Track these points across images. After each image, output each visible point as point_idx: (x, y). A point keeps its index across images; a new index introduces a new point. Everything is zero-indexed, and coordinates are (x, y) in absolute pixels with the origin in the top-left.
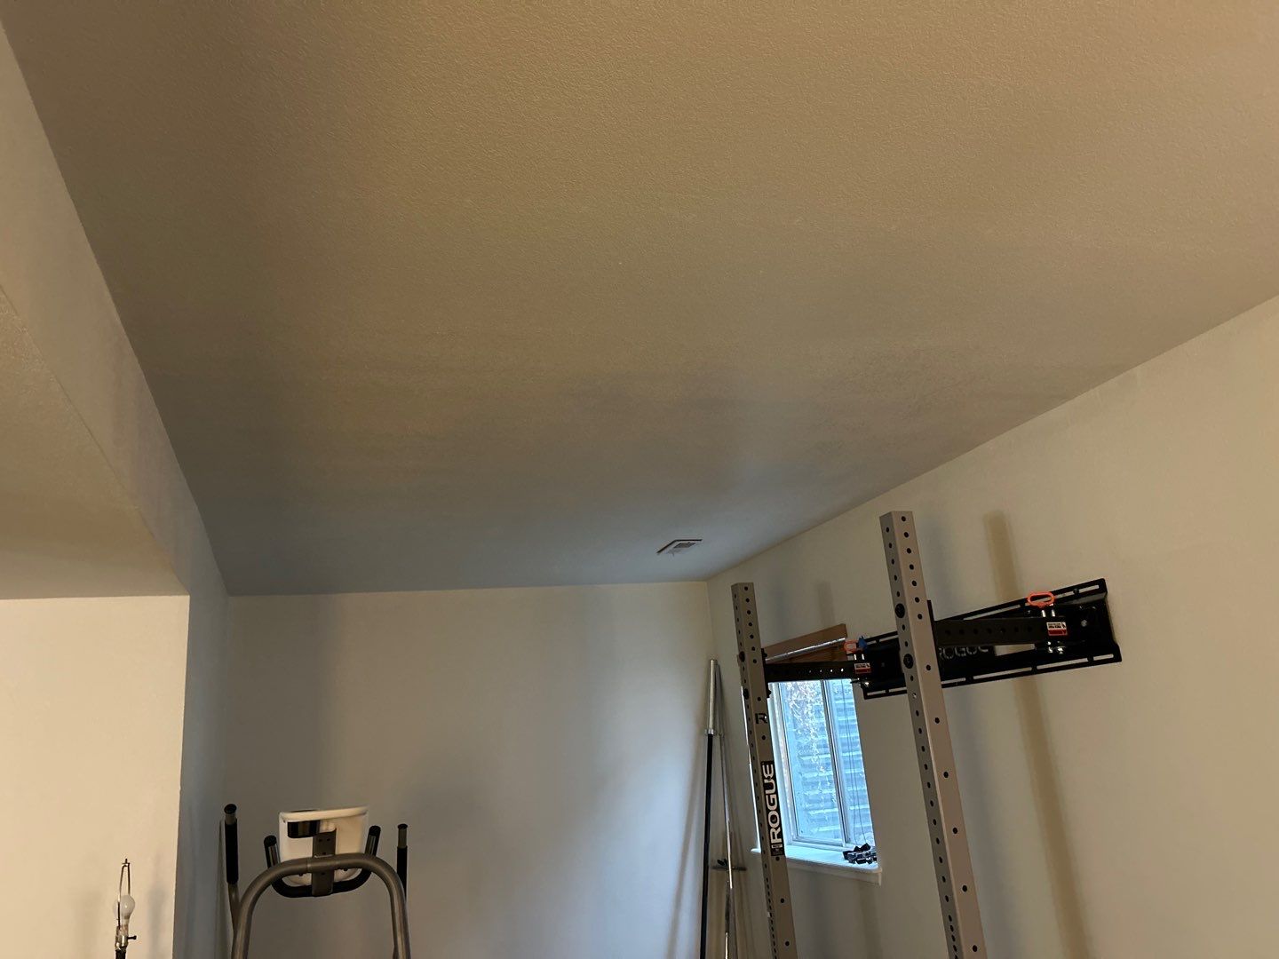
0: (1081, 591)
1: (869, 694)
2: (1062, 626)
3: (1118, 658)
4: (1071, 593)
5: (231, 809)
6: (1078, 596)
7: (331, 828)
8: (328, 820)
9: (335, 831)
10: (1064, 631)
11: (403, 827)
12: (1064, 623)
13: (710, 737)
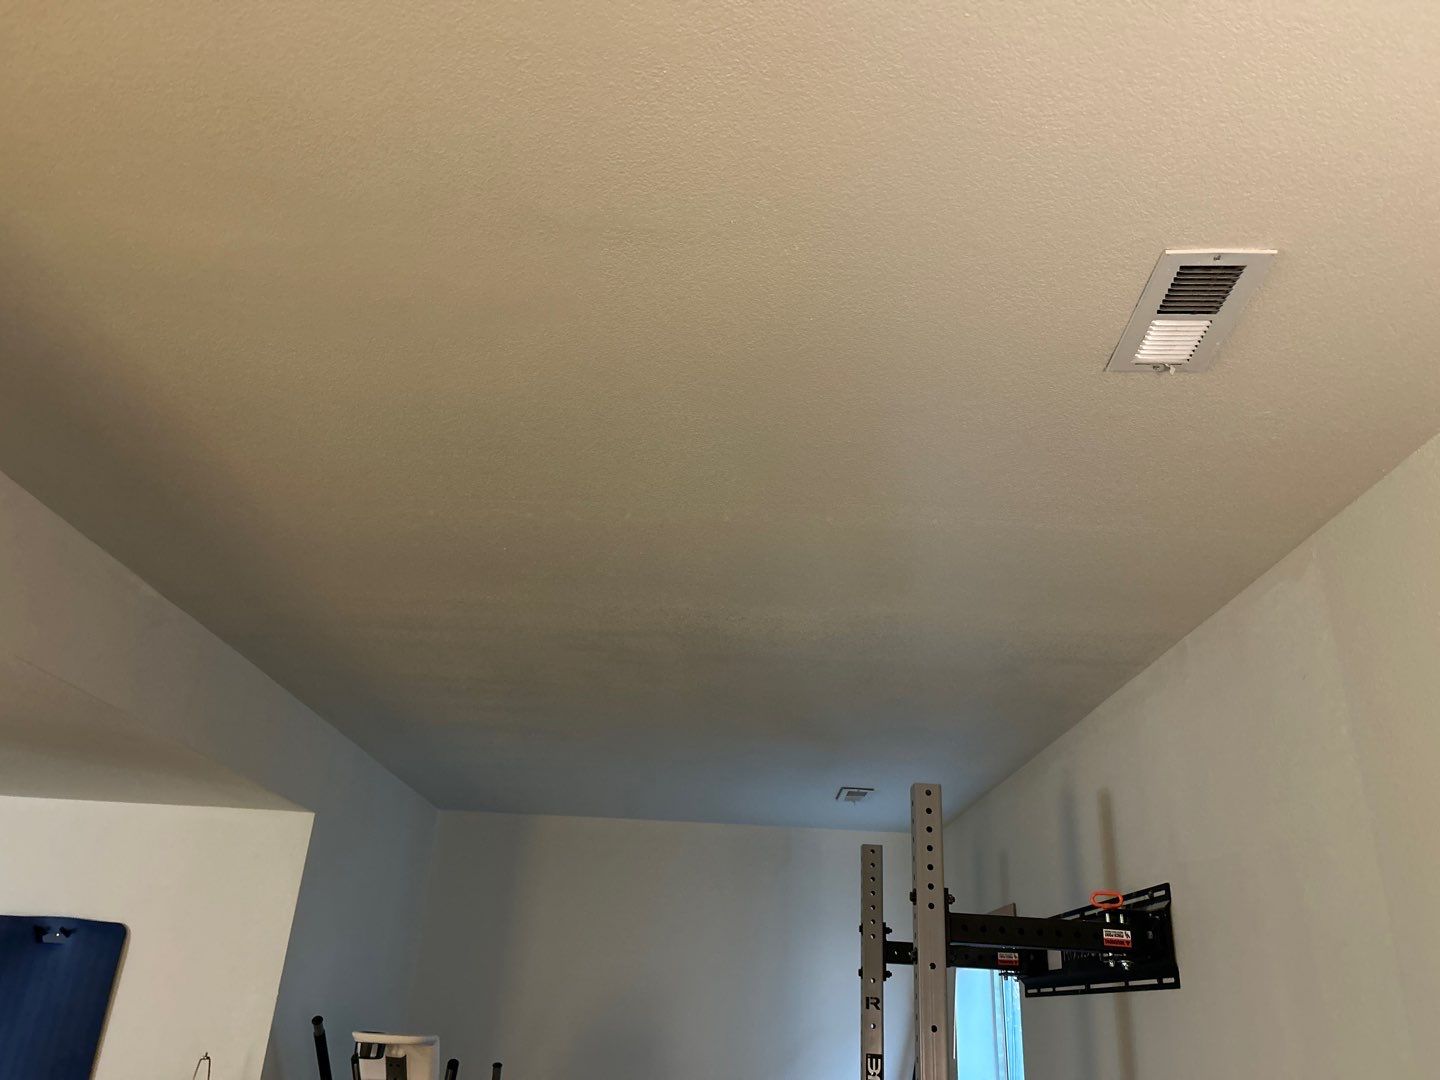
0: (1156, 894)
1: (1030, 991)
2: (1126, 935)
3: (1176, 985)
4: (1147, 897)
5: (318, 1021)
6: (1153, 900)
7: (400, 1054)
8: (398, 1046)
9: (405, 1058)
10: (1128, 942)
11: (497, 1066)
12: (1129, 933)
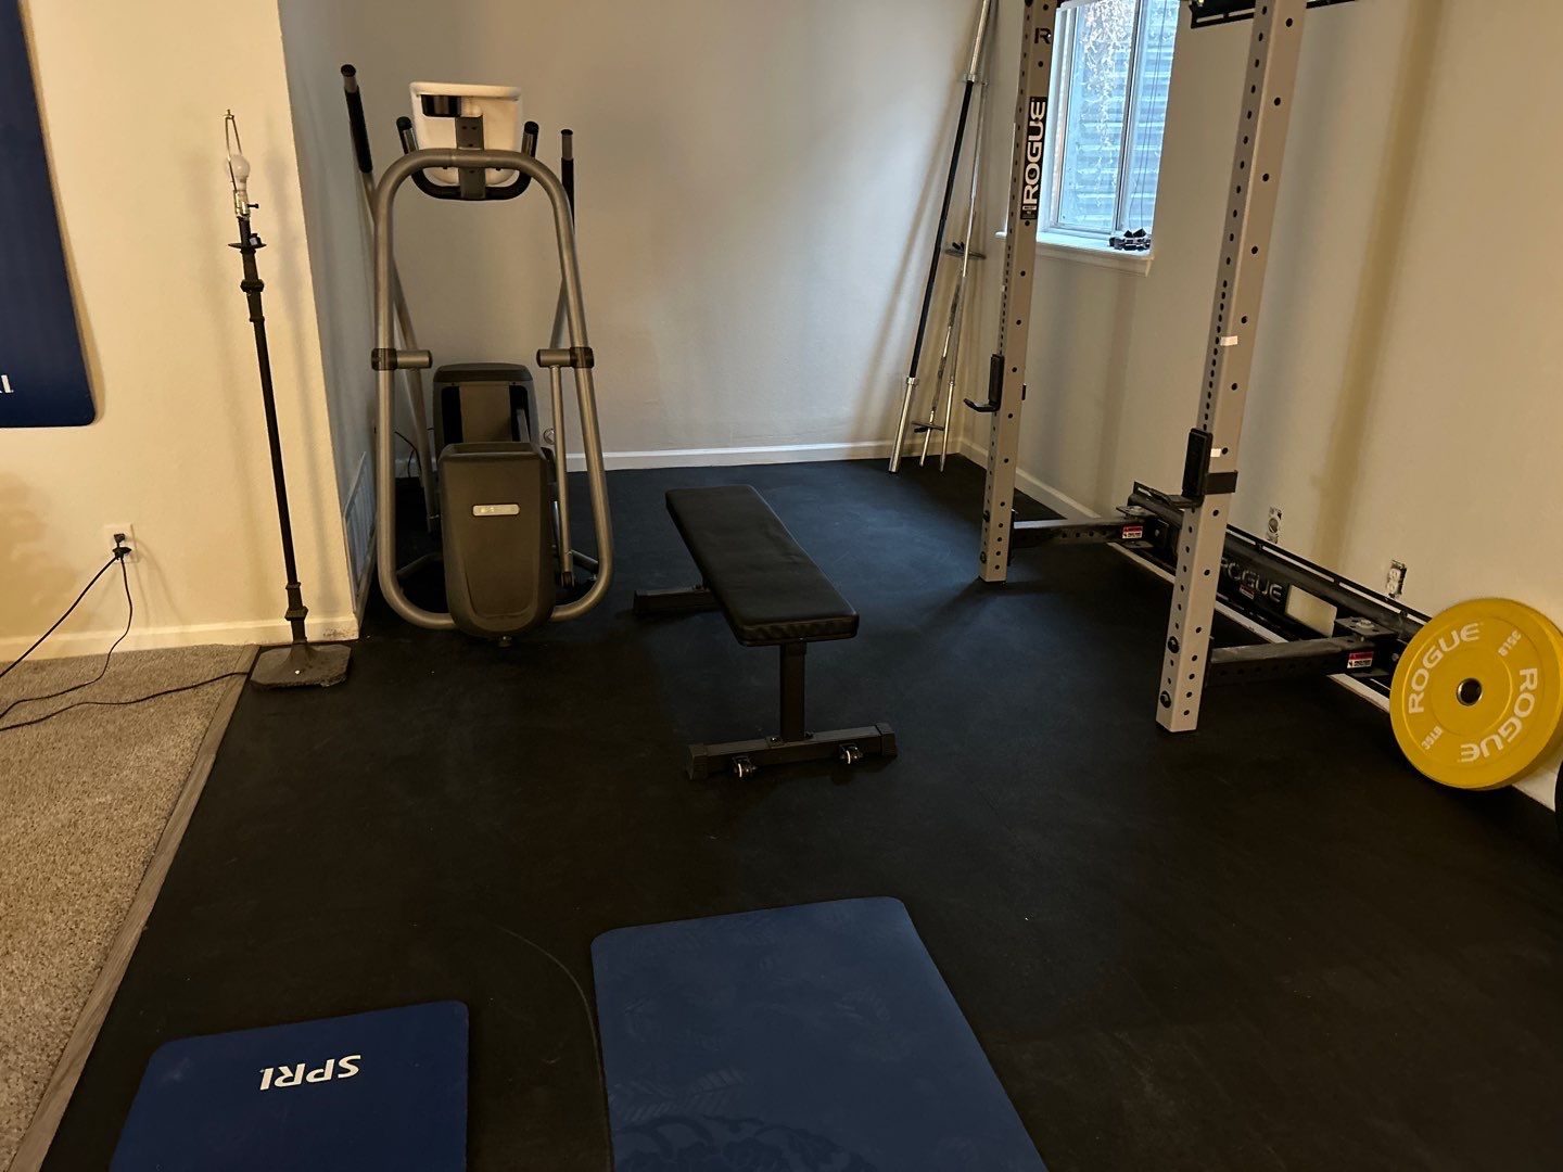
1: (1199, 20)
5: (348, 71)
7: (476, 113)
8: (471, 99)
9: (480, 119)
11: (567, 133)
13: (970, 85)
